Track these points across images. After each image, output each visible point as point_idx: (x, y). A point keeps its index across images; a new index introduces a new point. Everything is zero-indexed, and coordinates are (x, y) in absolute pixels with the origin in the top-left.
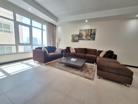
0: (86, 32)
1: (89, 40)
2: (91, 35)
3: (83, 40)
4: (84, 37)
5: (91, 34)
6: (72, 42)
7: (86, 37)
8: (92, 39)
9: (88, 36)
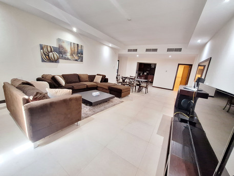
0: (71, 47)
1: (76, 60)
2: (78, 53)
3: (68, 59)
4: (68, 55)
5: (78, 51)
6: (43, 61)
7: (72, 55)
8: (80, 60)
9: (74, 53)
